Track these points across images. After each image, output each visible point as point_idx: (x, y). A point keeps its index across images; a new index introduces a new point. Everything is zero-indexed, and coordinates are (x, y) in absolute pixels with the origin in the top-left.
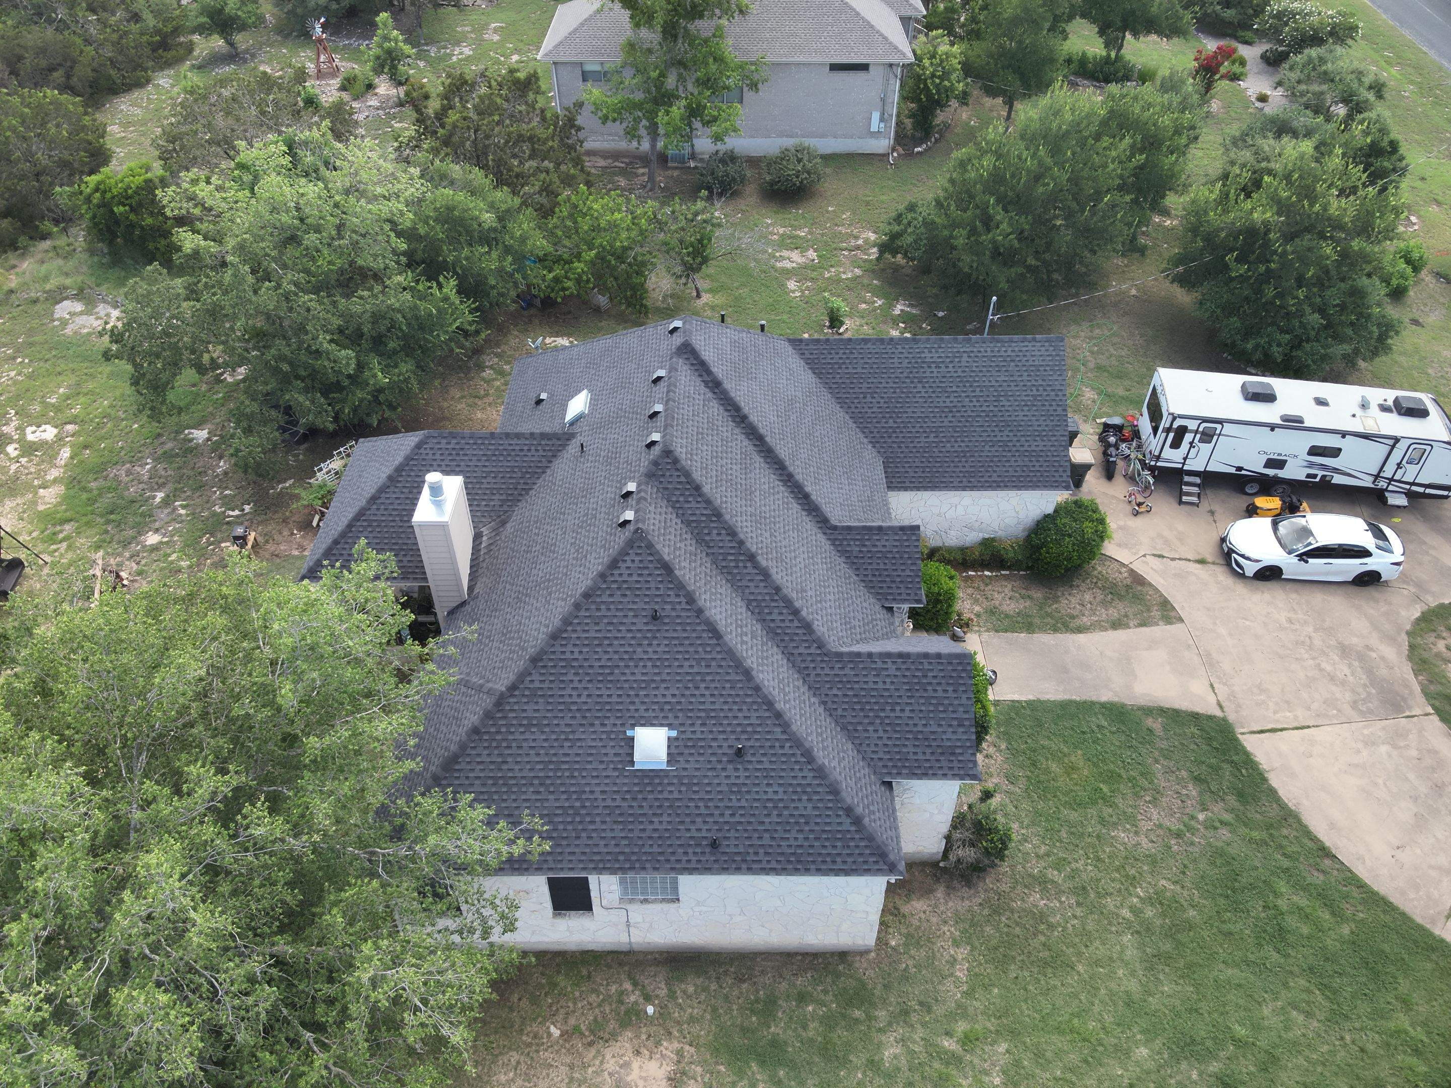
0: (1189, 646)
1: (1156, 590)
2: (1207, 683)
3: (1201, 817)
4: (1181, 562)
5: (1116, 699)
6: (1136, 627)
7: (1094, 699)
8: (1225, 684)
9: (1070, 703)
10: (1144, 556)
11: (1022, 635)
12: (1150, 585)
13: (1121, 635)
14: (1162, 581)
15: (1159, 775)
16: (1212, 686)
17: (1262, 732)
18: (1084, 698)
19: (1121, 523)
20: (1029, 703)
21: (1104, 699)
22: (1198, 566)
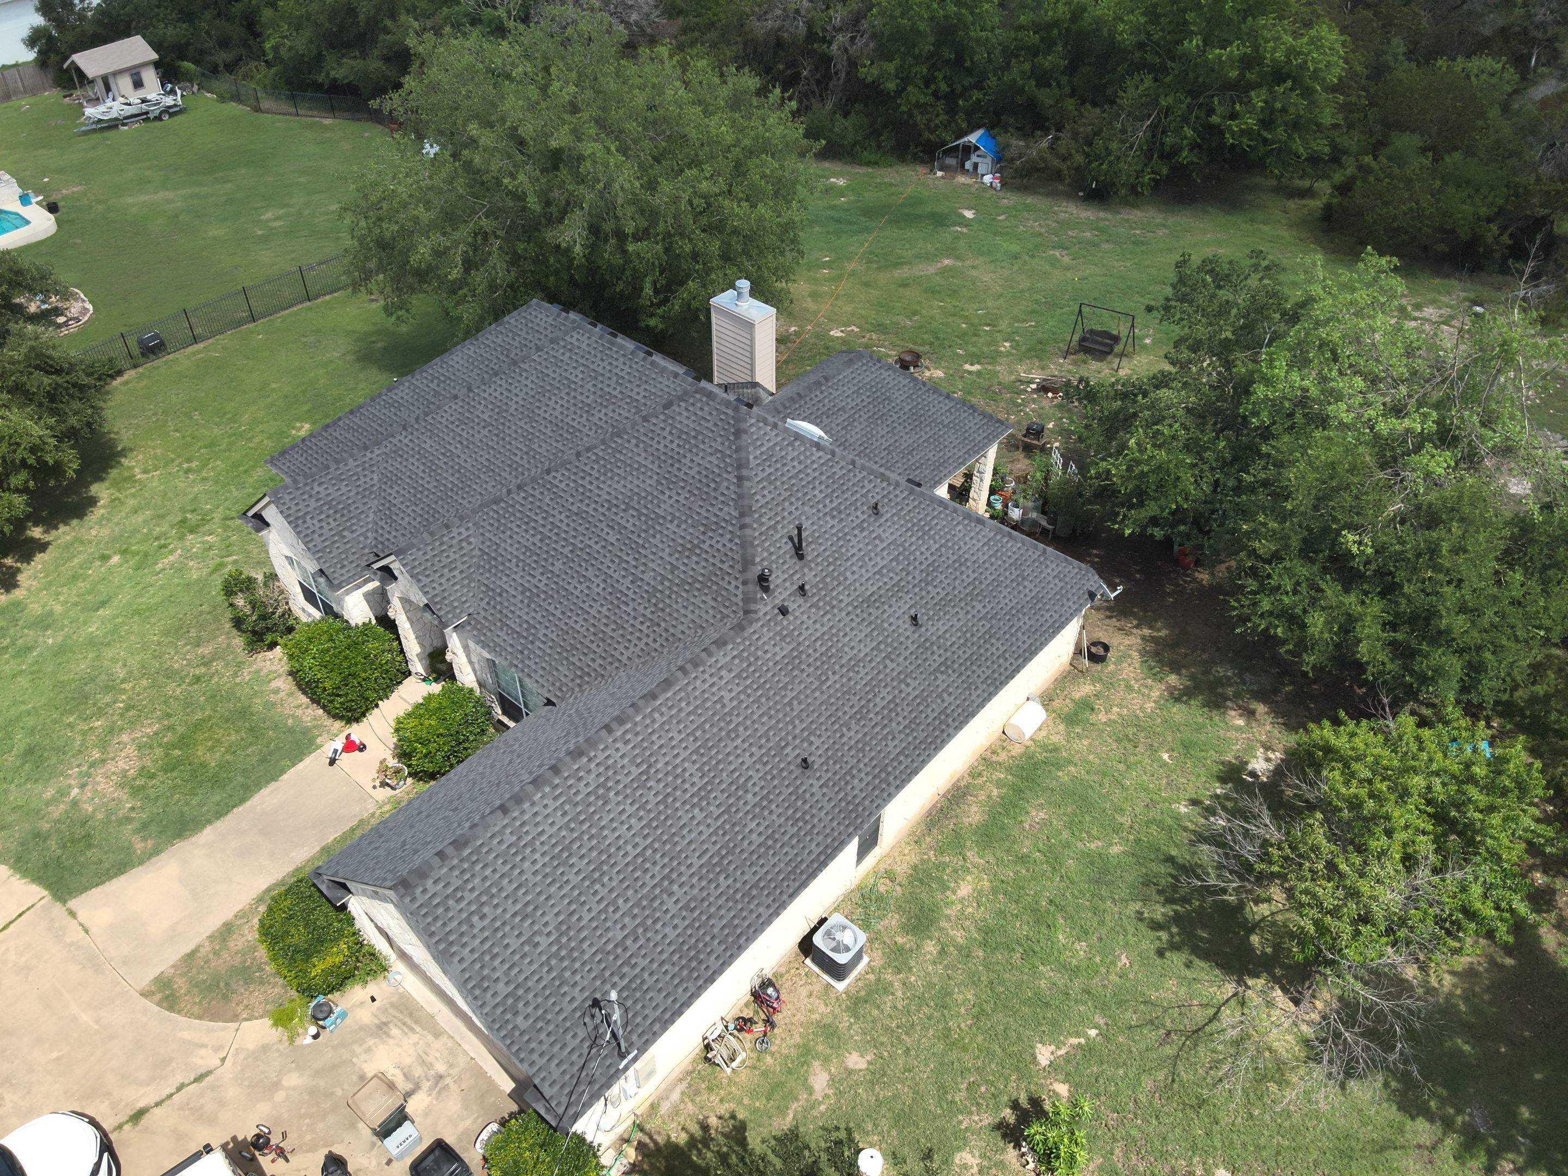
0: (125, 963)
1: (190, 1015)
2: (93, 930)
3: (75, 791)
4: (168, 1091)
5: (194, 839)
6: (199, 946)
7: (218, 824)
8: (72, 944)
9: (243, 800)
10: (223, 1060)
11: (332, 838)
12: (200, 1017)
13: (214, 922)
14: (186, 1035)
15: (125, 797)
16: (87, 931)
17: (20, 915)
18: (230, 816)
19: (280, 1096)
20: (283, 771)
21: (208, 831)
22: (141, 1104)
